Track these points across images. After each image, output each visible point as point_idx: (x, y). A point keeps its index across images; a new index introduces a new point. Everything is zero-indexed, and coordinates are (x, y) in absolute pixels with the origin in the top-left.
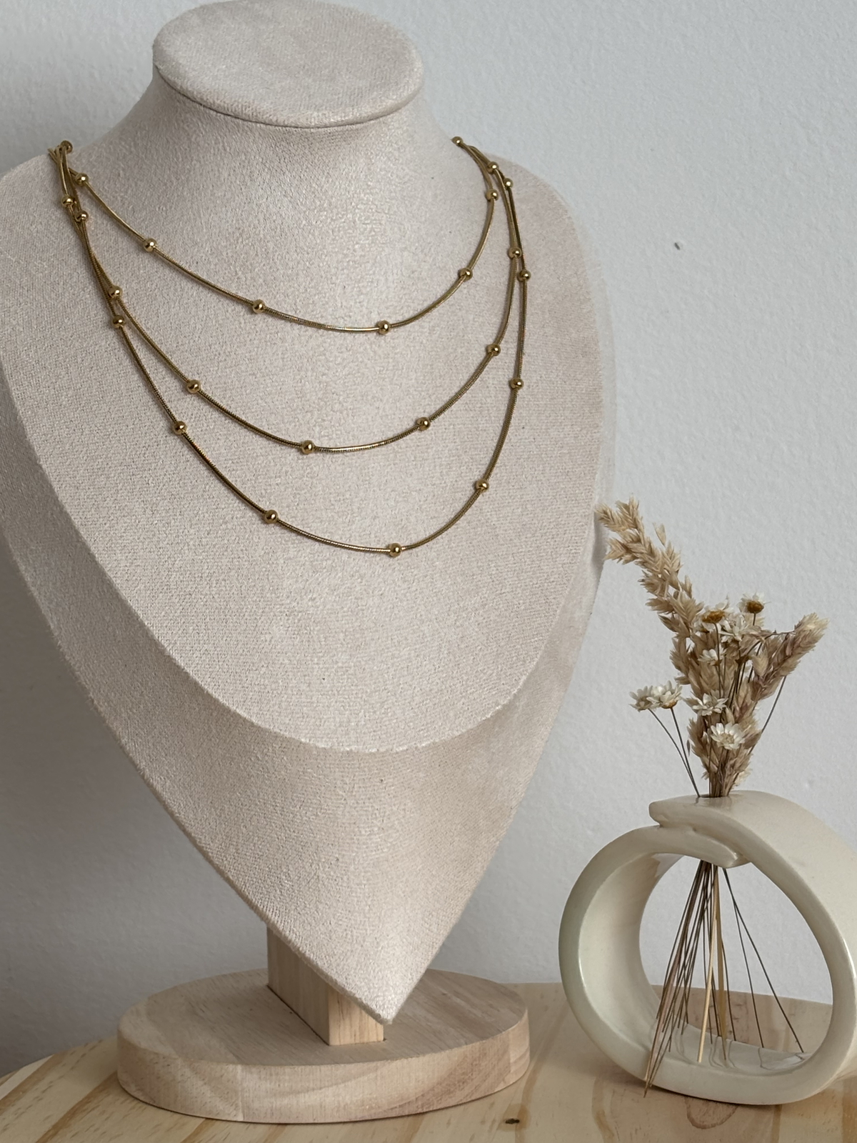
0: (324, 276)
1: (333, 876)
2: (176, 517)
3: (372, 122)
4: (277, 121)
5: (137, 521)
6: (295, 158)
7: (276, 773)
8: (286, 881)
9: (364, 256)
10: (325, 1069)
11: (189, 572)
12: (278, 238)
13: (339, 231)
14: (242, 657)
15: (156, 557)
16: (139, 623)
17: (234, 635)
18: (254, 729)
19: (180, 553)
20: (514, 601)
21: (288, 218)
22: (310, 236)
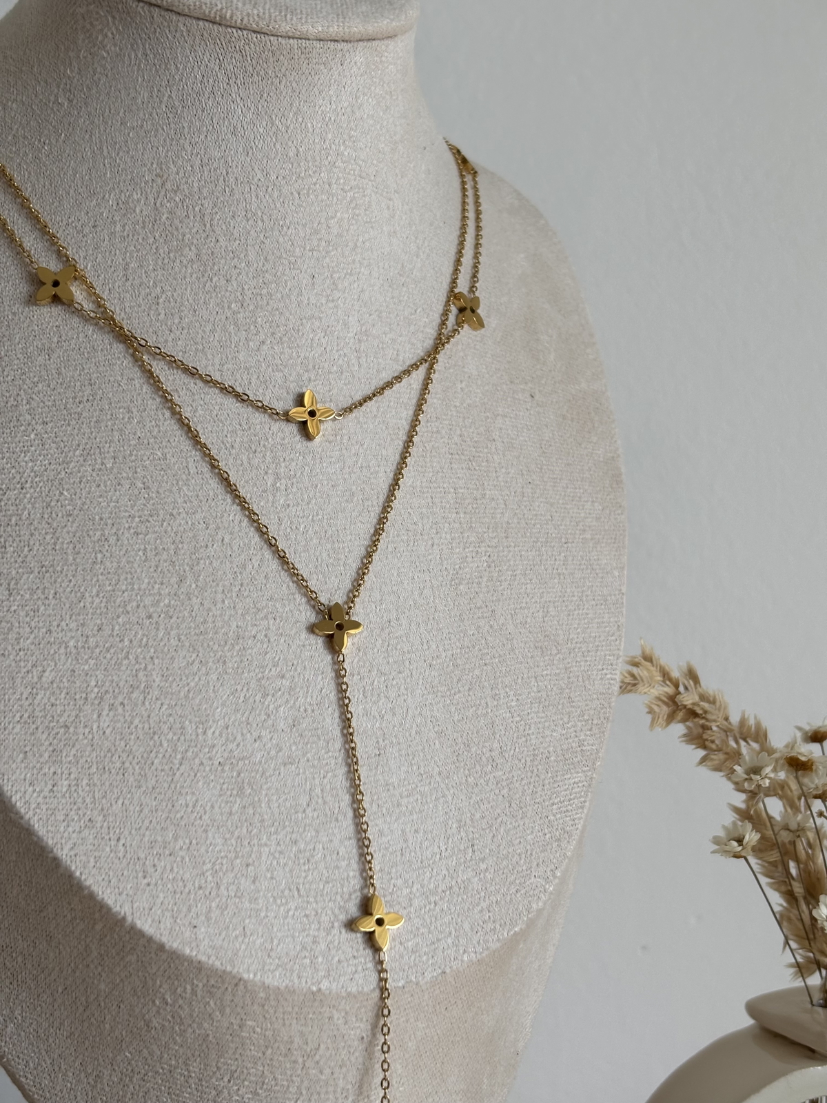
0: (285, 256)
3: (361, 44)
4: (231, 18)
6: (253, 79)
7: (194, 1025)
9: (341, 236)
12: (220, 195)
13: (308, 195)
17: (136, 796)
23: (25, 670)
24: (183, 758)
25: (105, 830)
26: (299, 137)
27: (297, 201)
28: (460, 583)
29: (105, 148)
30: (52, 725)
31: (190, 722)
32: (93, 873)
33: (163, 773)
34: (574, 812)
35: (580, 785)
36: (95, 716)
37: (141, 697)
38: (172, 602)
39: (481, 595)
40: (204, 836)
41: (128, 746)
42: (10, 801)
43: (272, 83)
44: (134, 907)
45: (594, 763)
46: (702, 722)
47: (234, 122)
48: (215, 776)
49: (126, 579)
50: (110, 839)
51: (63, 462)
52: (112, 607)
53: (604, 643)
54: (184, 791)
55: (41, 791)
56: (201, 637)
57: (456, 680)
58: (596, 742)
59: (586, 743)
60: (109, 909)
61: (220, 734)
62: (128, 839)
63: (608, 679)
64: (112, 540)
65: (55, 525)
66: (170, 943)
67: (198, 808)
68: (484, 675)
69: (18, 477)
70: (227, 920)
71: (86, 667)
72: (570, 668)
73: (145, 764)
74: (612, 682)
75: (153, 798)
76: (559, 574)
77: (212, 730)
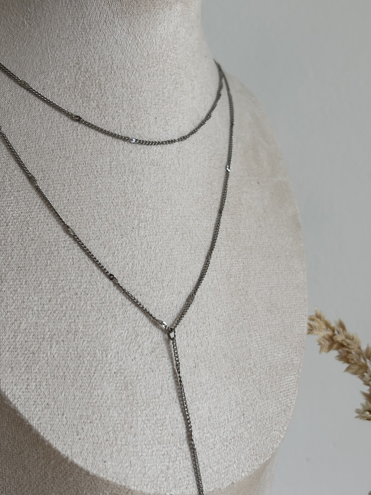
23: (11, 323)
24: (95, 370)
25: (55, 410)
26: (149, 46)
27: (148, 79)
28: (231, 277)
29: (48, 49)
30: (26, 352)
31: (99, 350)
32: (50, 433)
33: (85, 378)
34: (291, 396)
35: (293, 381)
36: (49, 348)
37: (73, 337)
38: (88, 287)
39: (241, 283)
40: (108, 412)
41: (66, 364)
42: (4, 394)
43: (136, 18)
44: (73, 452)
45: (299, 370)
46: (346, 349)
47: (116, 37)
48: (113, 379)
49: (63, 274)
50: (58, 415)
51: (29, 212)
52: (56, 289)
53: (299, 308)
54: (96, 388)
55: (21, 389)
56: (103, 305)
57: (231, 328)
58: (299, 359)
59: (294, 360)
60: (59, 453)
61: (115, 357)
62: (68, 414)
63: (302, 327)
64: (56, 253)
65: (25, 245)
66: (92, 471)
67: (104, 397)
68: (244, 324)
69: (5, 219)
70: (122, 458)
71: (43, 321)
72: (284, 321)
73: (76, 373)
74: (304, 328)
75: (81, 391)
76: (276, 273)
77: (110, 354)
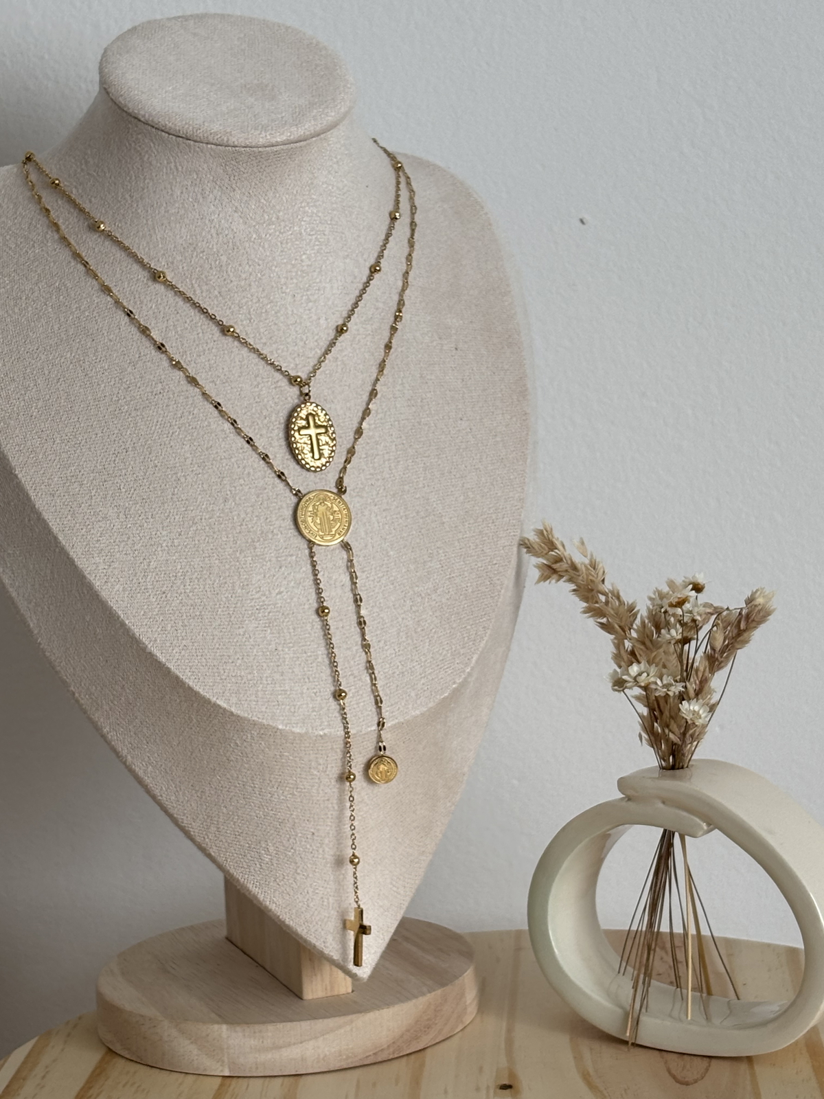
0: (275, 285)
1: (309, 849)
2: (148, 521)
3: (314, 139)
4: (227, 141)
5: (112, 525)
6: (245, 176)
7: (254, 757)
8: (265, 856)
9: (311, 266)
10: (305, 1025)
11: (163, 573)
12: (231, 252)
13: (287, 243)
14: (218, 651)
15: (132, 559)
16: (120, 622)
17: (210, 630)
18: (234, 718)
19: (155, 554)
20: (462, 584)
21: (240, 232)
22: (261, 249)
